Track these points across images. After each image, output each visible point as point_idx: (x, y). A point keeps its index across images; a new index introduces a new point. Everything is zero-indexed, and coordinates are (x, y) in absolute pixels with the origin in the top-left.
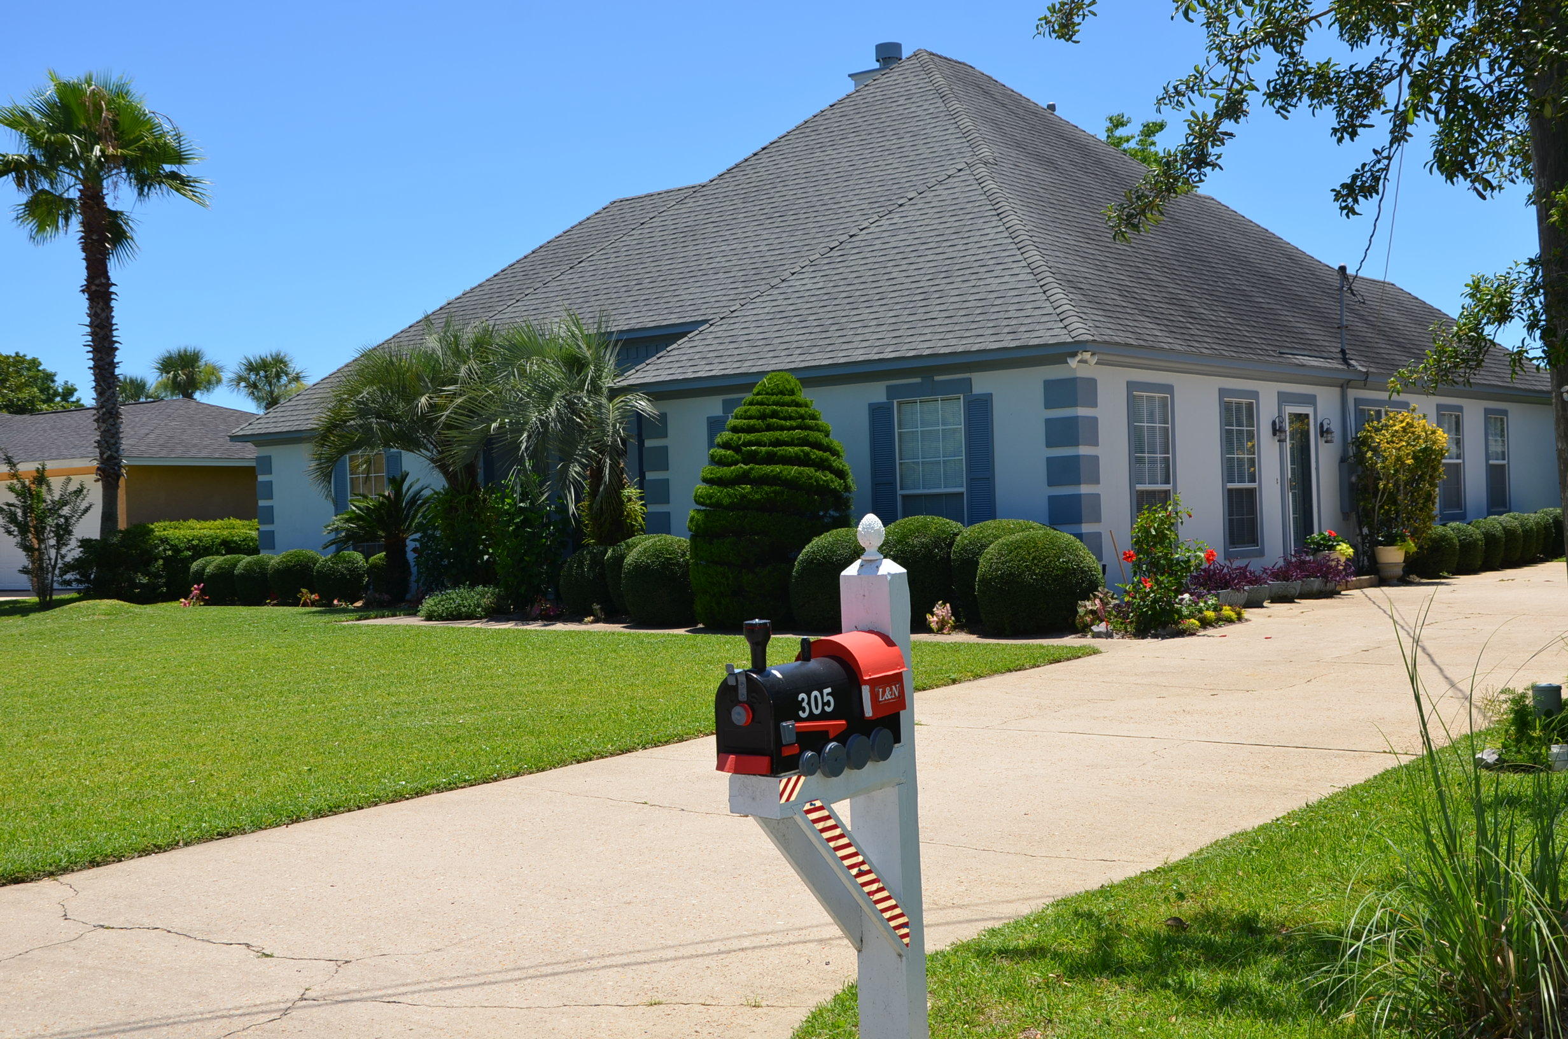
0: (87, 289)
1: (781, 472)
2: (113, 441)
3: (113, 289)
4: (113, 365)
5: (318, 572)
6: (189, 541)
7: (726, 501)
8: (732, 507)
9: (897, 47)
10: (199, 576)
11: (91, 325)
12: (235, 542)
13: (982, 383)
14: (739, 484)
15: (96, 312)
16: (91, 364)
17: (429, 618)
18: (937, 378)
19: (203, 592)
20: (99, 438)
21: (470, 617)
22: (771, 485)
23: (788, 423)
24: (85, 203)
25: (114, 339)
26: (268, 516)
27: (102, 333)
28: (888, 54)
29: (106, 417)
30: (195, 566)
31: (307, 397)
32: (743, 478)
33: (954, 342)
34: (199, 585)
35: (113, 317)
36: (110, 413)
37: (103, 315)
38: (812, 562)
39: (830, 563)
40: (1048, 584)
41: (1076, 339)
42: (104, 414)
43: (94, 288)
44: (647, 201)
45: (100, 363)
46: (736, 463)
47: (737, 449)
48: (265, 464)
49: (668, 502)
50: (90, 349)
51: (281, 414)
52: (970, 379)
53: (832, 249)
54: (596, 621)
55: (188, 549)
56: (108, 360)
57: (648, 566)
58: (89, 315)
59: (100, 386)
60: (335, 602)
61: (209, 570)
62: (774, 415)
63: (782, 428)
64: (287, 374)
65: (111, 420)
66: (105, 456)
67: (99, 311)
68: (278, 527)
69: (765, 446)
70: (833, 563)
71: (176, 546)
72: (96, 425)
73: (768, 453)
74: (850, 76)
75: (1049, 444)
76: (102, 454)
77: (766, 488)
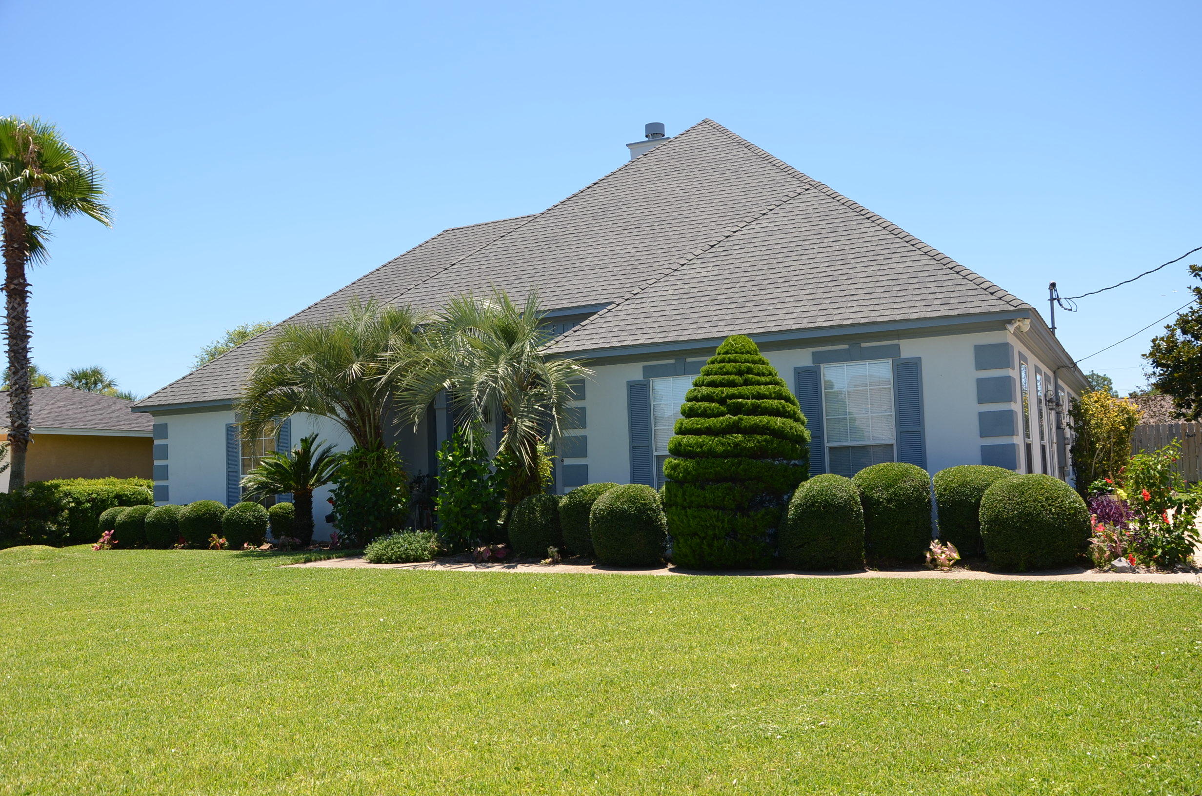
0: (7, 287)
1: (768, 422)
2: (23, 412)
3: (28, 288)
4: (26, 350)
5: (228, 519)
6: (89, 495)
7: (720, 449)
8: (725, 455)
9: (660, 126)
10: (109, 524)
11: (8, 316)
12: (126, 496)
13: (909, 349)
14: (731, 433)
15: (13, 306)
16: (7, 348)
17: (378, 560)
18: (864, 345)
19: (113, 537)
20: (11, 410)
21: (418, 559)
22: (762, 434)
23: (763, 379)
24: (8, 218)
25: (28, 329)
26: (164, 473)
27: (17, 324)
28: (655, 132)
29: (18, 392)
30: (104, 515)
31: (200, 376)
32: (734, 428)
33: (887, 312)
34: (110, 531)
35: (27, 311)
36: (23, 389)
37: (20, 309)
38: (813, 505)
39: (832, 505)
40: (1064, 523)
41: (1020, 307)
42: (16, 390)
43: (12, 287)
44: (477, 229)
45: (16, 348)
46: (723, 414)
47: (722, 401)
48: (162, 431)
49: (585, 456)
50: (7, 336)
51: (178, 389)
52: (898, 345)
53: (712, 246)
54: (555, 563)
55: (88, 501)
56: (22, 346)
57: (625, 511)
58: (7, 309)
59: (15, 366)
60: (245, 545)
61: (120, 518)
62: (749, 371)
63: (759, 383)
64: (102, 382)
65: (23, 395)
66: (16, 424)
67: (16, 306)
68: (172, 483)
69: (748, 399)
70: (835, 506)
71: (78, 499)
72: (9, 399)
73: (753, 405)
74: (627, 145)
75: (981, 401)
76: (13, 423)
77: (759, 437)
